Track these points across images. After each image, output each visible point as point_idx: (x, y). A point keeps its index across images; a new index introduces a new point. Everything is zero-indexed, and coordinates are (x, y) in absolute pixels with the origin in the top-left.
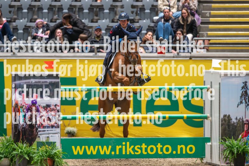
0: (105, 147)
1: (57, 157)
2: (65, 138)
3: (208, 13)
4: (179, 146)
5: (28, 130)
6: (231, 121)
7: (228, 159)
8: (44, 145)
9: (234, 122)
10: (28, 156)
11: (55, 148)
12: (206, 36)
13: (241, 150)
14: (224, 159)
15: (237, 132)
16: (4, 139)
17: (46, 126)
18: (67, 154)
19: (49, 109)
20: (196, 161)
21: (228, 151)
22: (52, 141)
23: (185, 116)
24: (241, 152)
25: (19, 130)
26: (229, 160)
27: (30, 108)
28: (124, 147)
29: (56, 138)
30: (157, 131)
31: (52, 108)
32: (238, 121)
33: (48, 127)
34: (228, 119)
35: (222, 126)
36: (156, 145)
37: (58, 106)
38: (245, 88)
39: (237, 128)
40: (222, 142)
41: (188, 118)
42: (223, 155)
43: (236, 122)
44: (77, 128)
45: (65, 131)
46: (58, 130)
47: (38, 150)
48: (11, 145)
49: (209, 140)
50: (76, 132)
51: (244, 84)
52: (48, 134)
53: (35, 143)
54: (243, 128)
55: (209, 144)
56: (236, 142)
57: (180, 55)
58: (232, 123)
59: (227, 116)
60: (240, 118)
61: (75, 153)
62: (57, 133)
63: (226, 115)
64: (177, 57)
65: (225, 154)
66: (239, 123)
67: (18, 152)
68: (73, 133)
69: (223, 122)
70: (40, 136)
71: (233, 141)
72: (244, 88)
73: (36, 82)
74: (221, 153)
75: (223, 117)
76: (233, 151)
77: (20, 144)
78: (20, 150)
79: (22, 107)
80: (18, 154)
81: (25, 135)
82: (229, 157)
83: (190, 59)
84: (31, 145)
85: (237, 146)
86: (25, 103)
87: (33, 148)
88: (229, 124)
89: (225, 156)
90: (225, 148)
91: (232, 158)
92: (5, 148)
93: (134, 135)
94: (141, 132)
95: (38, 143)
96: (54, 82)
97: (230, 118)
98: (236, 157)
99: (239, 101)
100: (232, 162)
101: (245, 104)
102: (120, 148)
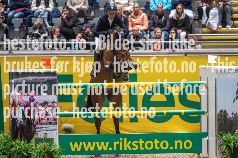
0: (103, 143)
1: (55, 153)
2: (62, 134)
4: (176, 141)
5: (26, 127)
6: (227, 116)
7: (225, 154)
8: (42, 142)
9: (230, 117)
10: (27, 152)
11: (53, 145)
12: (200, 32)
14: (220, 153)
15: (233, 127)
16: (2, 136)
17: (43, 123)
18: (65, 150)
19: (46, 106)
20: (193, 156)
21: (224, 145)
22: (50, 138)
23: (183, 111)
24: (237, 146)
25: (17, 127)
26: (226, 155)
27: (28, 105)
28: (121, 143)
29: (54, 134)
30: (153, 127)
31: (50, 105)
32: (234, 116)
33: (46, 124)
34: (224, 114)
35: (219, 122)
36: (153, 141)
37: (56, 103)
39: (233, 123)
40: (218, 136)
42: (220, 150)
43: (232, 117)
44: (74, 125)
45: (62, 128)
46: (56, 127)
47: (36, 147)
48: (9, 142)
49: (205, 135)
50: (73, 129)
52: (46, 131)
53: (33, 140)
55: (206, 139)
56: (232, 136)
57: (175, 51)
58: (228, 118)
59: (223, 111)
60: (236, 113)
61: (73, 149)
62: (55, 130)
63: (223, 110)
64: (172, 54)
65: (221, 149)
66: (235, 117)
67: (17, 148)
68: (70, 129)
69: (220, 117)
70: (38, 132)
71: (229, 136)
73: (33, 80)
74: (218, 148)
75: (220, 113)
76: (229, 145)
77: (18, 141)
78: (18, 147)
79: (20, 105)
80: (16, 151)
81: (23, 132)
82: (225, 151)
83: (185, 55)
84: (29, 142)
85: (234, 141)
86: (22, 100)
87: (31, 144)
88: (225, 119)
89: (222, 151)
90: (221, 142)
91: (228, 153)
92: (3, 145)
93: (131, 131)
94: (138, 128)
95: (36, 139)
96: (52, 79)
97: (226, 113)
98: (232, 151)
99: (235, 96)
100: (229, 157)
102: (117, 144)
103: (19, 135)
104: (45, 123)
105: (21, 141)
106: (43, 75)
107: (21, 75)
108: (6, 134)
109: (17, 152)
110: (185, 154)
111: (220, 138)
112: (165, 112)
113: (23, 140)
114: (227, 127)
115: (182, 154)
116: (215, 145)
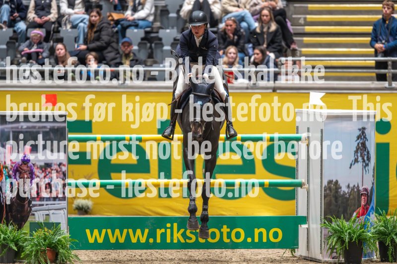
0: (139, 231)
1: (62, 246)
2: (74, 216)
3: (302, 19)
4: (256, 230)
5: (15, 204)
6: (340, 190)
7: (335, 251)
8: (41, 228)
9: (344, 191)
10: (16, 245)
11: (59, 233)
13: (355, 236)
14: (328, 250)
15: (349, 208)
17: (44, 198)
18: (77, 241)
19: (49, 169)
20: (284, 253)
21: (334, 238)
22: (54, 222)
23: (267, 181)
24: (355, 239)
26: (336, 252)
27: (19, 169)
28: (169, 231)
29: (60, 217)
30: (220, 206)
31: (54, 169)
32: (350, 190)
34: (334, 187)
35: (326, 199)
36: (220, 228)
37: (64, 165)
38: (362, 137)
39: (349, 202)
40: (325, 223)
41: (271, 185)
43: (348, 193)
44: (92, 202)
45: (74, 206)
46: (64, 204)
47: (31, 235)
49: (304, 220)
50: (91, 207)
51: (360, 132)
52: (48, 210)
53: (27, 225)
54: (359, 202)
55: (305, 226)
56: (348, 223)
57: (257, 85)
58: (342, 193)
59: (333, 183)
60: (354, 186)
61: (91, 240)
62: (62, 209)
63: (332, 181)
64: (252, 88)
65: (329, 244)
66: (352, 193)
68: (86, 208)
69: (328, 192)
70: (35, 213)
71: (342, 222)
72: (361, 139)
73: (28, 128)
74: (324, 242)
75: (328, 184)
76: (343, 238)
77: (3, 226)
78: (2, 236)
79: (6, 168)
81: (11, 212)
82: (336, 247)
83: (274, 91)
84: (20, 227)
85: (349, 231)
86: (11, 160)
87: (24, 231)
88: (337, 195)
89: (330, 246)
90: (330, 233)
91: (341, 249)
95: (31, 224)
96: (58, 127)
97: (338, 186)
98: (347, 246)
99: (353, 159)
100: (341, 256)
101: (362, 163)
102: (162, 233)
103: (4, 216)
104: (47, 198)
105: (8, 226)
110: (270, 251)
111: (327, 225)
113: (11, 225)
114: (339, 207)
115: (266, 250)
116: (319, 237)
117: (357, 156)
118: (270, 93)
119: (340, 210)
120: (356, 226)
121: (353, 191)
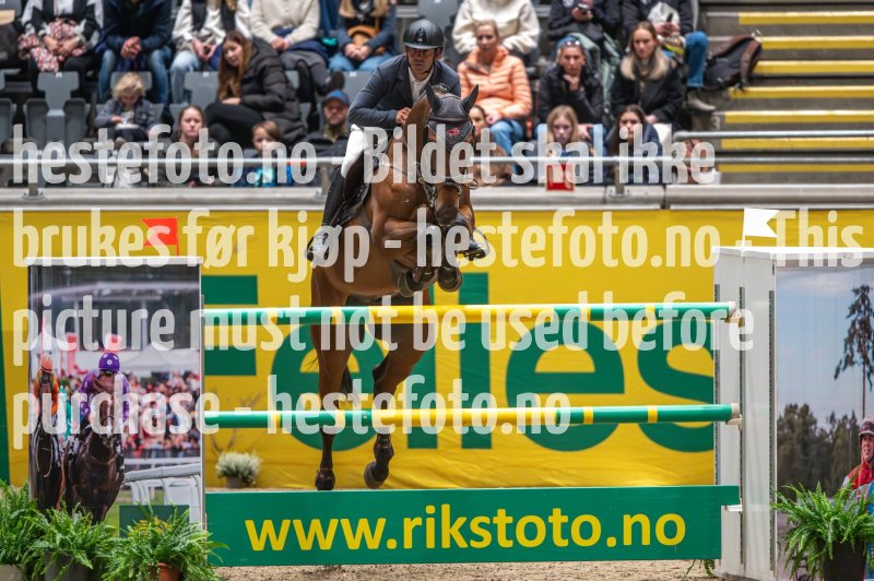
0: (363, 524)
1: (193, 558)
2: (218, 491)
4: (627, 518)
5: (87, 465)
6: (813, 427)
7: (803, 563)
8: (145, 518)
9: (822, 430)
10: (90, 556)
11: (184, 529)
12: (718, 124)
13: (849, 530)
14: (788, 562)
15: (833, 467)
17: (151, 451)
18: (227, 547)
19: (162, 386)
20: (689, 569)
21: (802, 533)
22: (175, 504)
23: (653, 410)
24: (849, 537)
25: (54, 464)
26: (807, 567)
27: (95, 386)
28: (431, 523)
29: (188, 490)
30: (546, 466)
31: (173, 386)
32: (836, 426)
33: (160, 453)
34: (801, 420)
35: (782, 447)
36: (545, 516)
37: (196, 377)
38: (863, 308)
39: (834, 453)
40: (780, 501)
41: (662, 417)
42: (786, 550)
43: (831, 432)
44: (261, 457)
45: (219, 468)
46: (196, 463)
47: (123, 535)
48: (28, 518)
49: (733, 494)
50: (256, 471)
51: (858, 297)
52: (160, 478)
53: (114, 511)
54: (857, 452)
55: (735, 509)
56: (831, 501)
57: (626, 193)
58: (817, 434)
59: (798, 411)
60: (845, 417)
61: (258, 545)
62: (193, 475)
63: (796, 406)
64: (615, 201)
65: (791, 546)
66: (841, 433)
67: (54, 541)
68: (246, 473)
69: (786, 431)
70: (132, 484)
71: (819, 500)
72: (860, 311)
73: (114, 293)
74: (779, 543)
75: (786, 415)
76: (820, 533)
77: (60, 515)
78: (59, 537)
79: (66, 384)
80: (53, 550)
81: (77, 481)
82: (806, 554)
83: (663, 207)
84: (98, 517)
85: (835, 518)
86: (76, 367)
87: (107, 526)
88: (806, 438)
89: (792, 552)
90: (791, 523)
91: (816, 559)
92: (6, 530)
93: (465, 480)
94: (491, 469)
95: (123, 509)
96: (181, 291)
97: (808, 418)
98: (830, 554)
99: (842, 356)
100: (817, 575)
101: (862, 366)
102: (417, 527)
103: (63, 492)
104: (157, 450)
105: (70, 514)
106: (150, 276)
107: (71, 276)
108: (15, 490)
109: (54, 553)
110: (659, 564)
111: (785, 505)
112: (589, 411)
113: (77, 512)
114: (812, 466)
115: (648, 563)
116: (768, 533)
117: (851, 350)
118: (656, 210)
119: (814, 471)
120: (851, 507)
121: (842, 429)
